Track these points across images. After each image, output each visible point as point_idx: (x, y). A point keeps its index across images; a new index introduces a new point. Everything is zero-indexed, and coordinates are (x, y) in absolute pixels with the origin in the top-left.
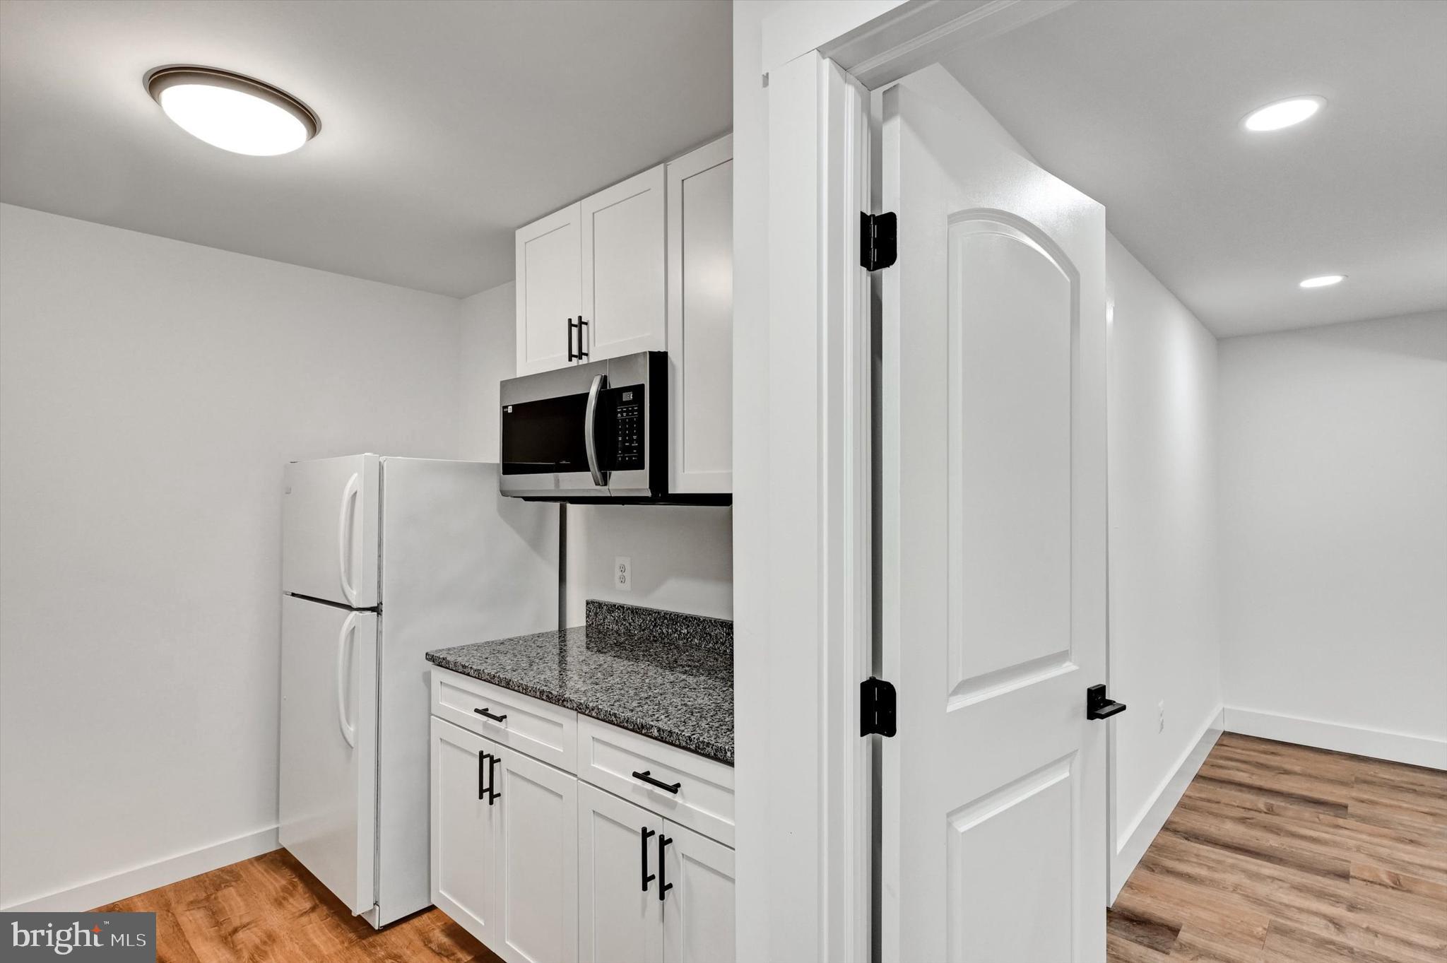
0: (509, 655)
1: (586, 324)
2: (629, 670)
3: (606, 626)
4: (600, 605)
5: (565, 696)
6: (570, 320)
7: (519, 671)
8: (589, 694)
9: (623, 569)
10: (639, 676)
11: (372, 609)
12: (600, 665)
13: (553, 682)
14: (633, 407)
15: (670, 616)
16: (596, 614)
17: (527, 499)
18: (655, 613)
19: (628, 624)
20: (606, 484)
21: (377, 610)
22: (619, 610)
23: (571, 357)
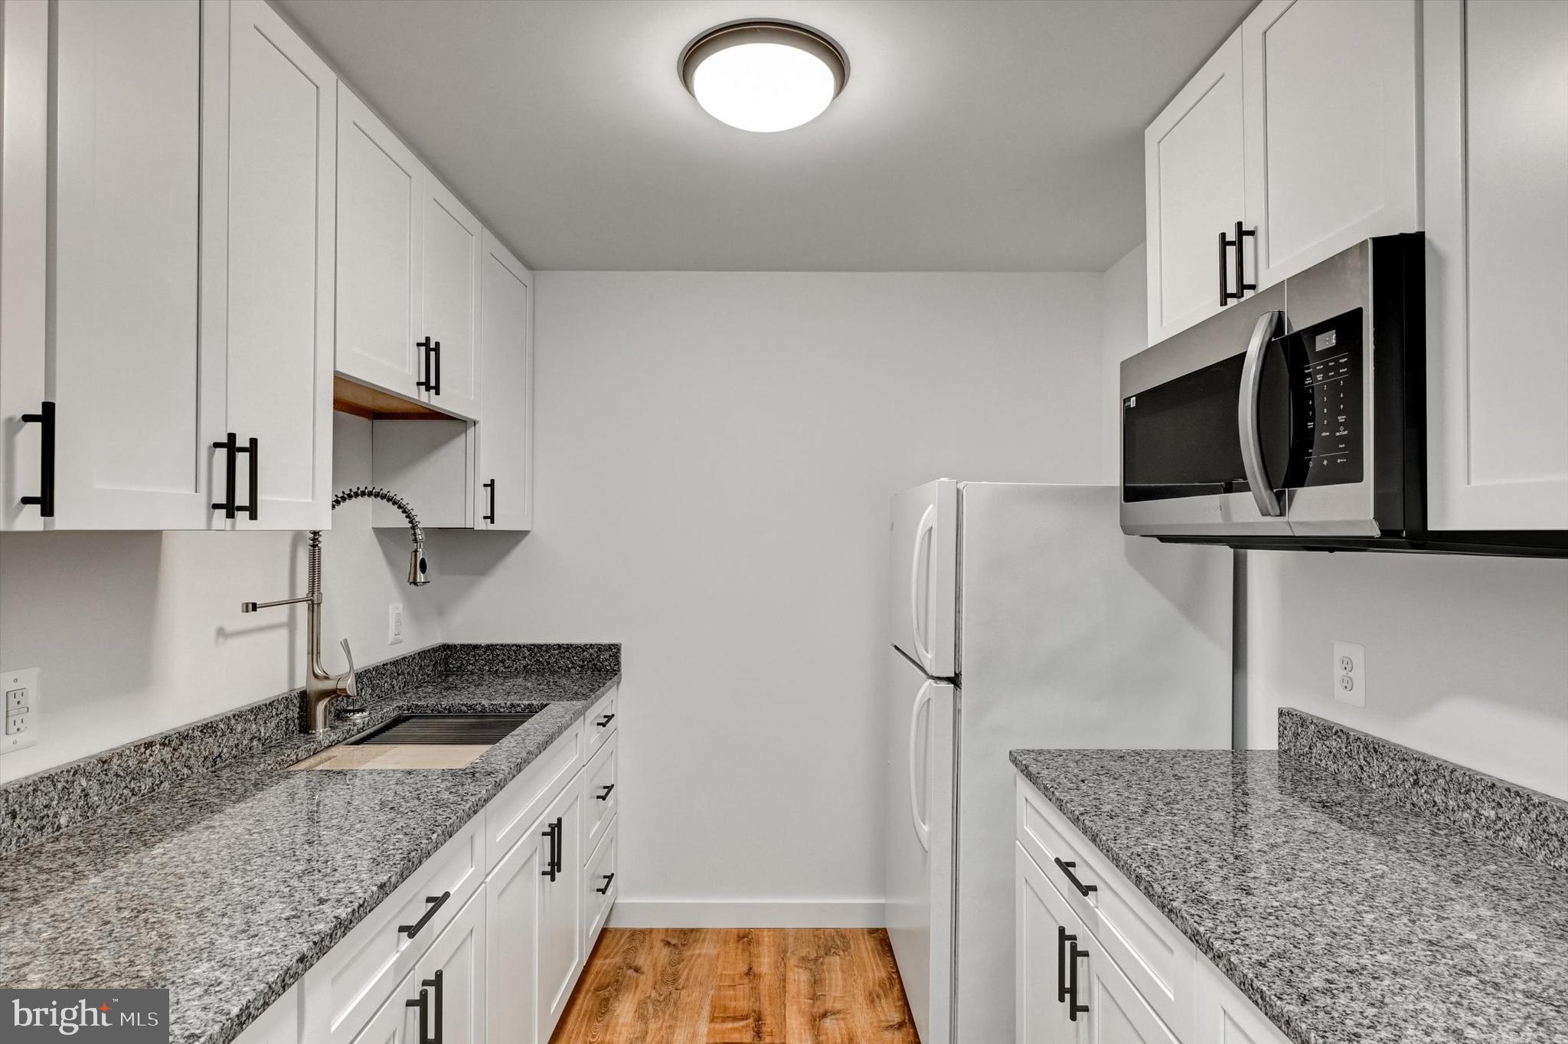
0: (1119, 784)
1: (1252, 233)
2: (1334, 875)
3: (1313, 761)
4: (1303, 721)
5: (1175, 904)
6: (1223, 235)
7: (1121, 819)
8: (1222, 916)
9: (1347, 664)
10: (1350, 900)
11: (949, 680)
12: (1273, 846)
13: (1166, 862)
14: (1336, 361)
15: (1452, 772)
16: (1296, 735)
17: (1164, 539)
18: (1418, 759)
19: (1356, 767)
20: (1282, 514)
21: (955, 680)
22: (1339, 737)
23: (1225, 296)
